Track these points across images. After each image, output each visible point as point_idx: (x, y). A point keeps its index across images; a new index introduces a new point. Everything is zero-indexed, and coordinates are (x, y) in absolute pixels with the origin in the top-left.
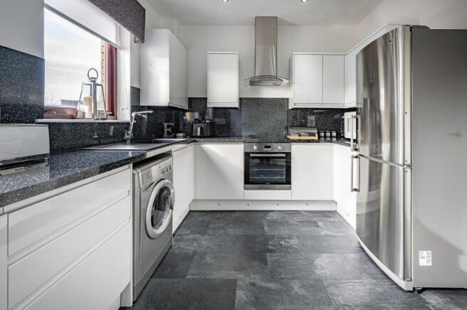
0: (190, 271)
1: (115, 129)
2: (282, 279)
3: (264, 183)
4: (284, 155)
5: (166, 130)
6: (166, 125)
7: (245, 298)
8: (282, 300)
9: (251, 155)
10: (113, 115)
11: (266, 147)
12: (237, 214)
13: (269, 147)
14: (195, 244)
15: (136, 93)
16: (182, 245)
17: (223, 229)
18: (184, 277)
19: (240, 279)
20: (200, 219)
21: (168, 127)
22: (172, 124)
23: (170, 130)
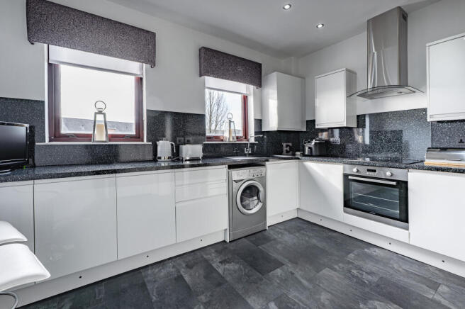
0: (263, 246)
1: (257, 148)
2: (319, 286)
3: (368, 212)
4: (394, 183)
5: (285, 149)
6: (284, 145)
7: (279, 274)
8: (302, 293)
9: (350, 177)
10: (246, 138)
11: (368, 170)
12: (334, 234)
13: (375, 171)
14: (280, 236)
15: (259, 123)
16: (271, 232)
17: (309, 238)
18: (257, 246)
19: (287, 266)
20: (299, 225)
21: (287, 146)
22: (290, 144)
23: (288, 149)
